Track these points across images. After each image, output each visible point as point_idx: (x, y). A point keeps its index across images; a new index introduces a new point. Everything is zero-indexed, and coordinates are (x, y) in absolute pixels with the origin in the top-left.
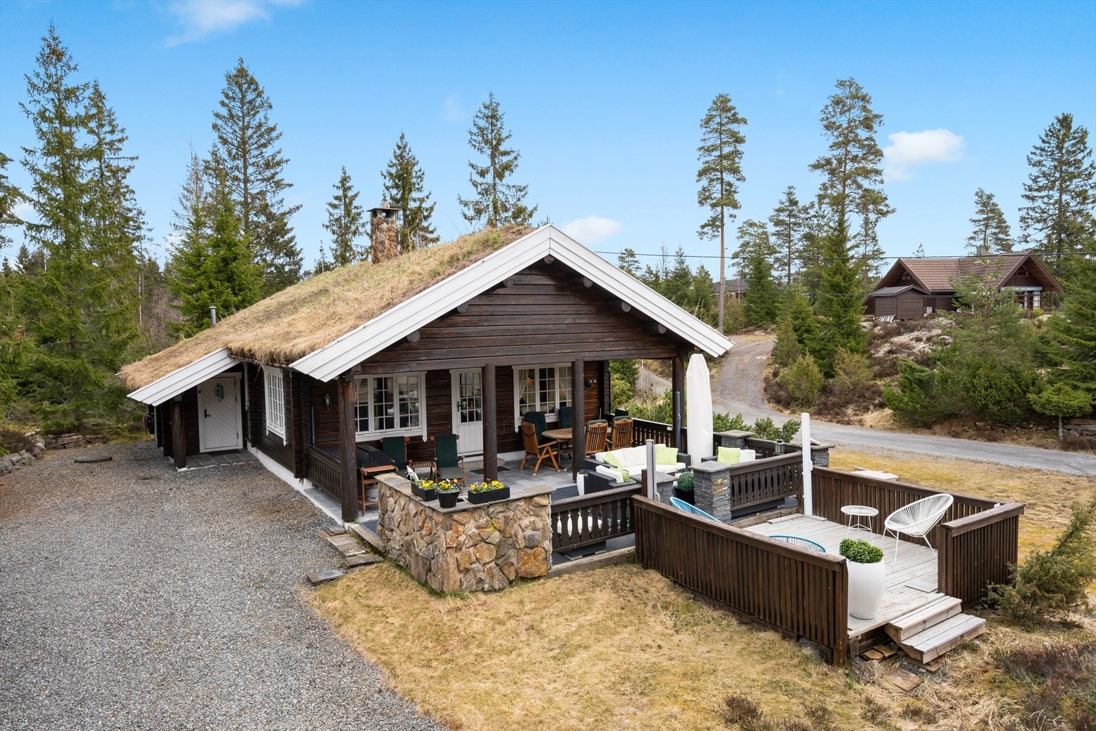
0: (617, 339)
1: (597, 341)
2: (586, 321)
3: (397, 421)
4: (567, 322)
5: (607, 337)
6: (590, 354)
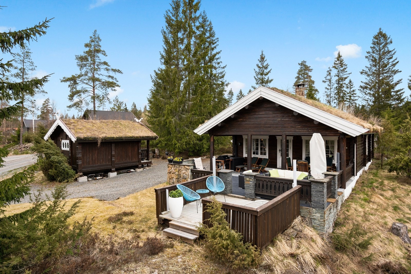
0: (303, 127)
1: (292, 127)
2: (287, 120)
3: (259, 153)
4: (278, 120)
5: (297, 126)
6: (288, 132)
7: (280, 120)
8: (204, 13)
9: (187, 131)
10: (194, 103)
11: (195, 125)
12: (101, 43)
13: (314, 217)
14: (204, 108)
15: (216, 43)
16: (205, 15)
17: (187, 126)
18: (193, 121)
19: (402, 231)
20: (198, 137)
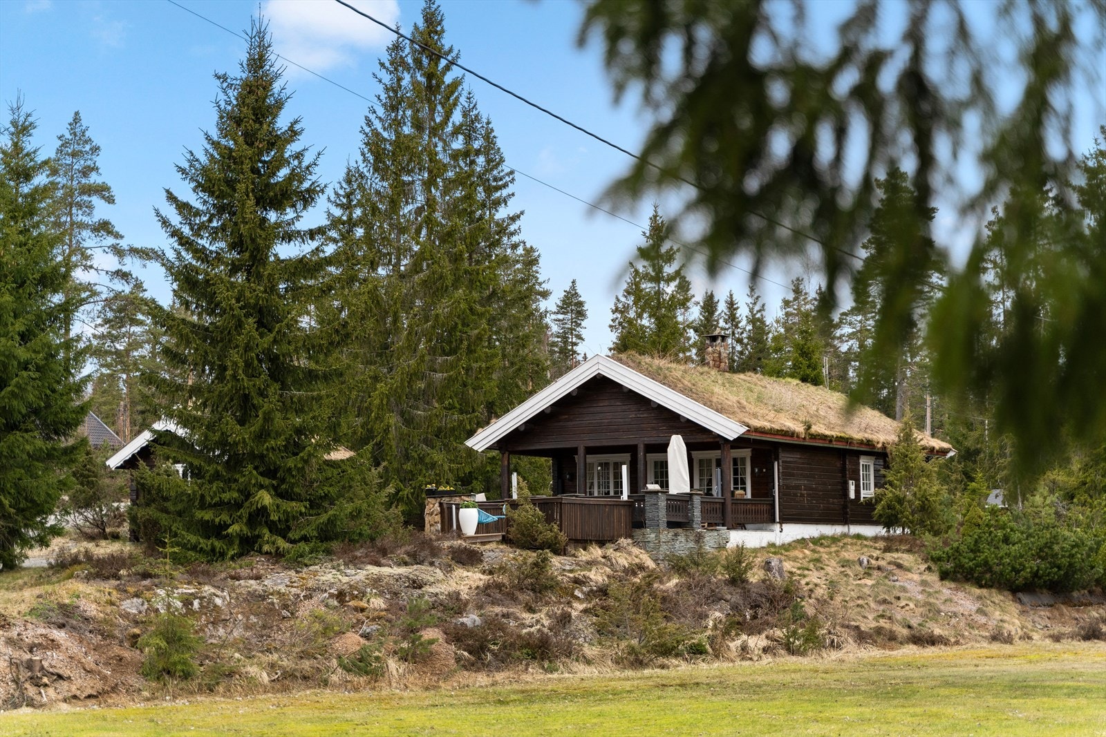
0: (669, 428)
4: (631, 416)
7: (634, 416)
8: (469, 98)
9: (428, 454)
10: (451, 376)
11: (452, 439)
12: (100, 161)
13: (649, 539)
14: (474, 389)
15: (505, 186)
16: (472, 105)
17: (427, 442)
18: (446, 428)
19: (773, 564)
20: (460, 473)
